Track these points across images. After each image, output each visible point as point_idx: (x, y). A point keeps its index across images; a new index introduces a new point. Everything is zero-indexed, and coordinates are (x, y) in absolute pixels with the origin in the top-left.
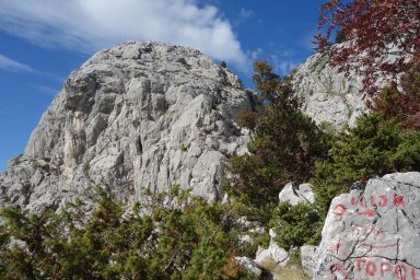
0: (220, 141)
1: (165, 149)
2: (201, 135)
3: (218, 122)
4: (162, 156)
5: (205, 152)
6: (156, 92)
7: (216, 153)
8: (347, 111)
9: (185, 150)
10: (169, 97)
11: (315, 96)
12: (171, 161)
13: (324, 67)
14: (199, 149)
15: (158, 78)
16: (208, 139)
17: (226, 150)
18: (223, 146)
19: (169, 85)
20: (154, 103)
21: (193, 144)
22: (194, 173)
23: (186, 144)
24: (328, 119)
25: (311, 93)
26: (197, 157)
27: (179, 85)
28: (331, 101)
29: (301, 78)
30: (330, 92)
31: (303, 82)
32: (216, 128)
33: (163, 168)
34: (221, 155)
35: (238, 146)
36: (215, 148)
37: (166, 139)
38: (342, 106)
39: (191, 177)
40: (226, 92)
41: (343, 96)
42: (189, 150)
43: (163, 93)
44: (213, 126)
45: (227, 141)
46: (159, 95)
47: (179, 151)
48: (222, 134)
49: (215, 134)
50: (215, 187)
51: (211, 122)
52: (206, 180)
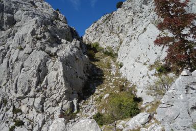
0: (46, 45)
1: (8, 48)
2: (33, 40)
3: (45, 33)
4: (6, 53)
5: (34, 51)
6: (8, 12)
7: (43, 52)
8: (120, 42)
9: (22, 49)
10: (16, 17)
11: (104, 34)
12: (12, 56)
13: (110, 20)
14: (31, 49)
15: (10, 4)
16: (38, 44)
17: (50, 51)
18: (48, 49)
19: (17, 9)
20: (5, 19)
21: (28, 45)
22: (25, 64)
23: (23, 46)
24: (110, 45)
25: (103, 32)
26: (29, 54)
27: (24, 11)
28: (112, 36)
29: (98, 25)
30: (112, 32)
31: (99, 27)
32: (44, 37)
33: (5, 61)
34: (46, 54)
35: (58, 50)
36: (43, 49)
37: (10, 42)
38: (117, 39)
39: (22, 67)
40: (57, 23)
41: (118, 34)
42: (24, 50)
43: (13, 14)
44: (42, 35)
45: (51, 46)
46: (9, 15)
47: (18, 50)
48: (48, 41)
49: (43, 41)
50: (38, 74)
51: (41, 33)
52: (32, 69)
